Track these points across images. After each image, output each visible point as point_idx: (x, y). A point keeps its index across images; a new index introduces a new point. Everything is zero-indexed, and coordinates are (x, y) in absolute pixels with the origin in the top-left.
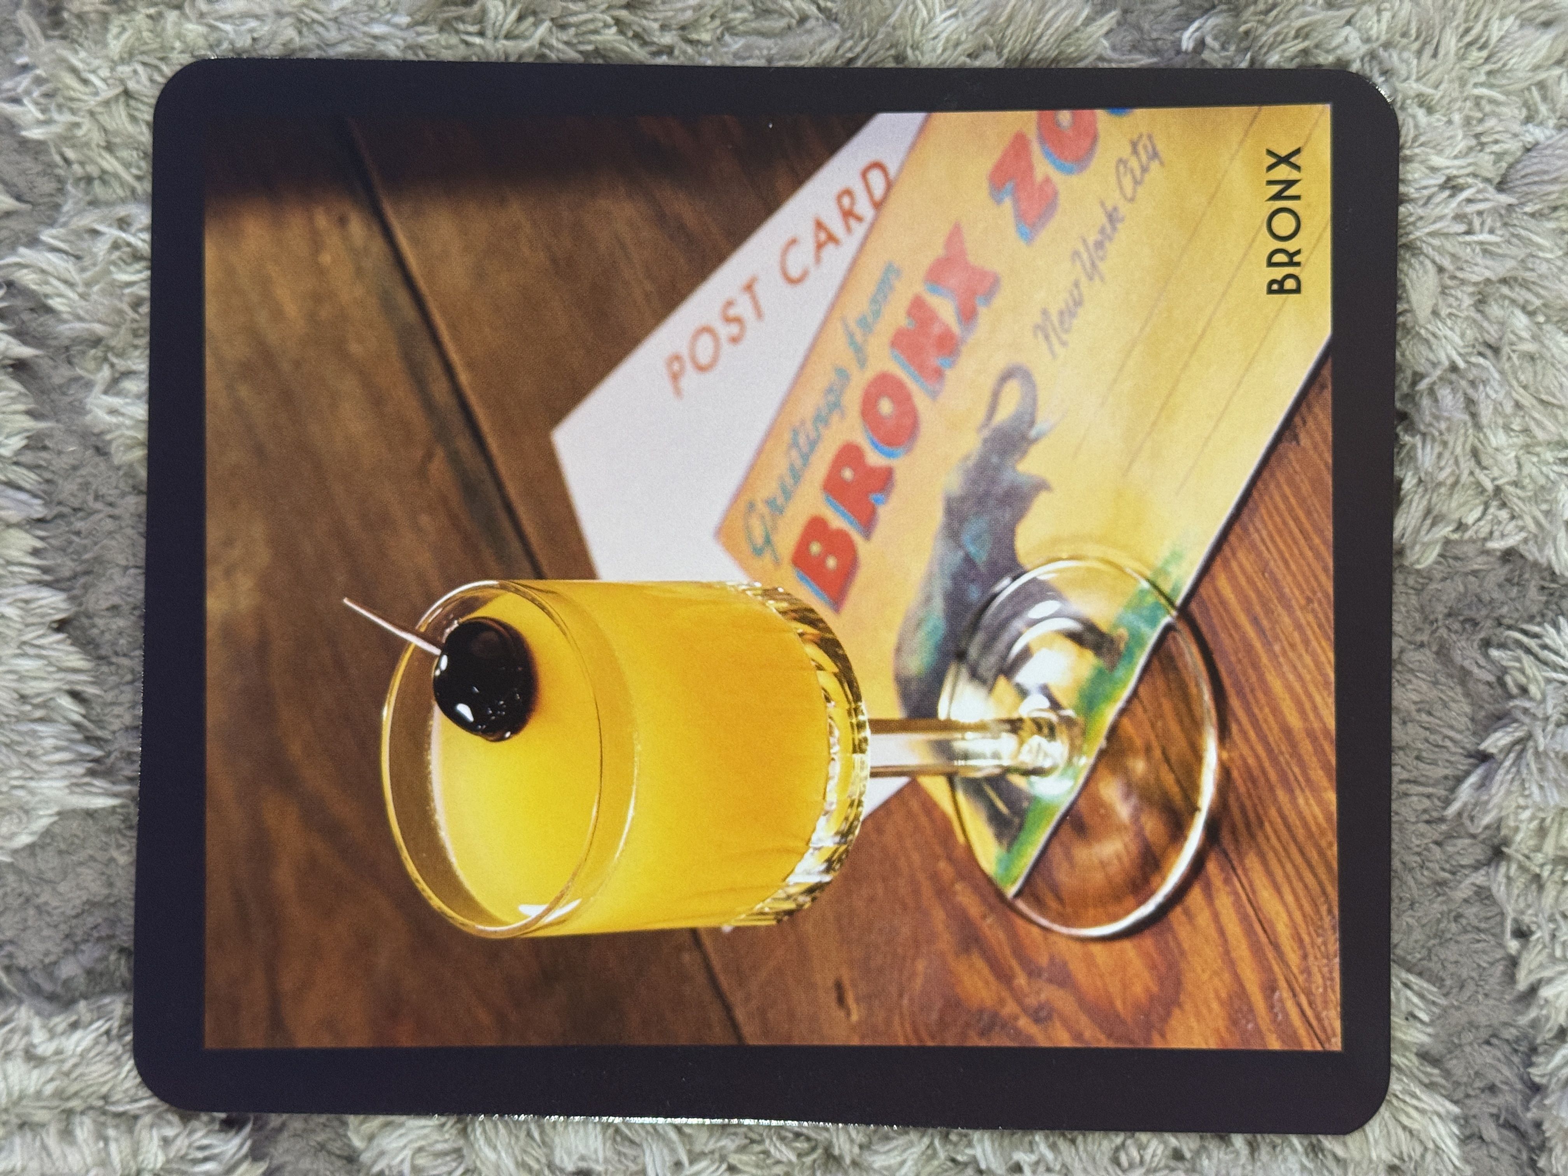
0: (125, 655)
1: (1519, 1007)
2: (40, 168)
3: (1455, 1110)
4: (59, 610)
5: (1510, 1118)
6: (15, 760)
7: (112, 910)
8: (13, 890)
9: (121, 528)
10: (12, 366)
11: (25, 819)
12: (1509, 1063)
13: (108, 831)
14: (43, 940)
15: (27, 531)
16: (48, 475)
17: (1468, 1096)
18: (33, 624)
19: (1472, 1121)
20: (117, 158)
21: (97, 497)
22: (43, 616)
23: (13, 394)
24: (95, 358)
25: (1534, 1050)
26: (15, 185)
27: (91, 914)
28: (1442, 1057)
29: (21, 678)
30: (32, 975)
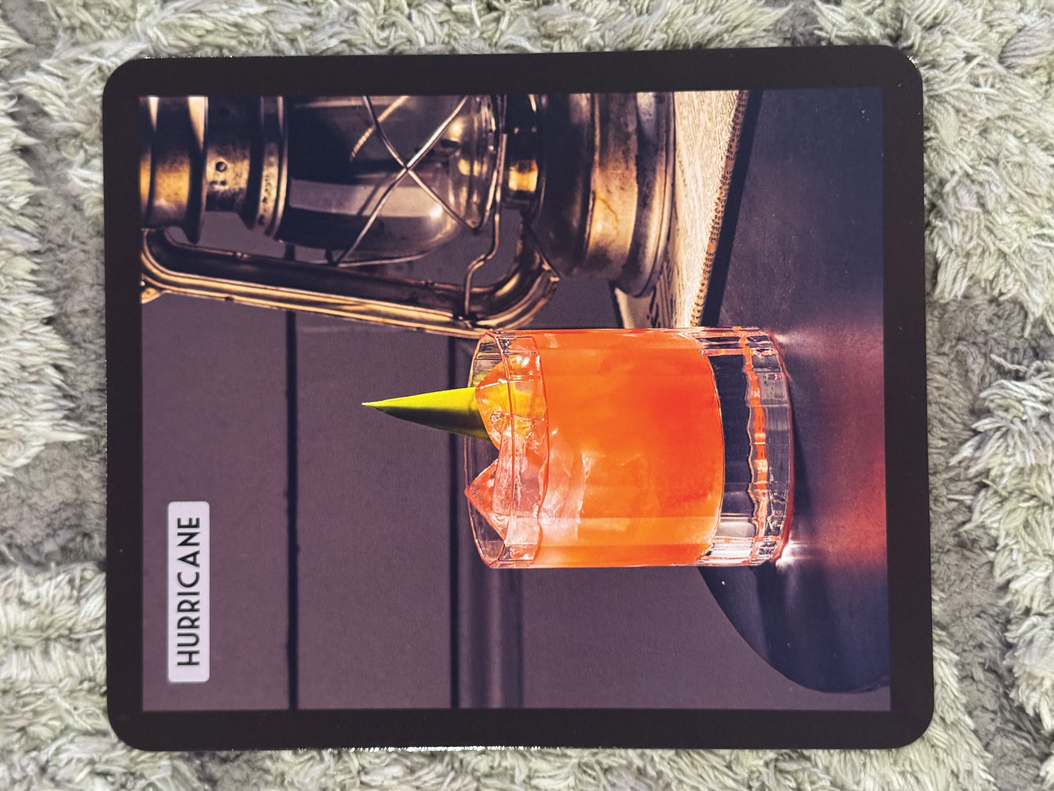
0: (90, 342)
1: (1001, 594)
2: (41, 21)
3: (956, 658)
4: (48, 311)
5: (992, 665)
6: (17, 407)
7: (79, 509)
8: (14, 494)
9: (89, 259)
10: (21, 150)
11: (22, 447)
12: (992, 629)
13: (78, 457)
14: (33, 527)
15: (28, 258)
16: (42, 223)
17: (964, 651)
18: (31, 319)
19: (967, 667)
20: (91, 14)
21: (74, 238)
22: (37, 314)
23: (21, 168)
24: (74, 146)
25: (1008, 621)
26: (25, 32)
27: (66, 511)
28: (948, 624)
29: (22, 355)
30: (25, 551)
